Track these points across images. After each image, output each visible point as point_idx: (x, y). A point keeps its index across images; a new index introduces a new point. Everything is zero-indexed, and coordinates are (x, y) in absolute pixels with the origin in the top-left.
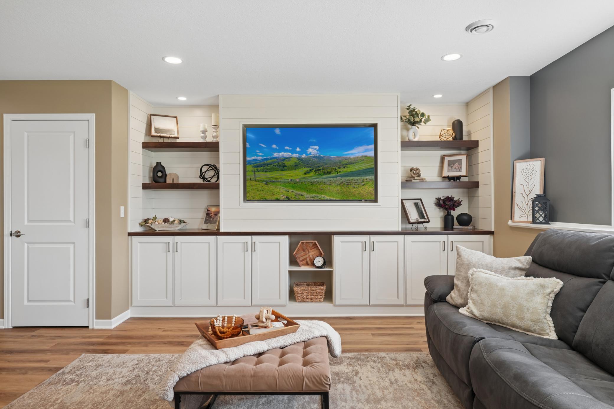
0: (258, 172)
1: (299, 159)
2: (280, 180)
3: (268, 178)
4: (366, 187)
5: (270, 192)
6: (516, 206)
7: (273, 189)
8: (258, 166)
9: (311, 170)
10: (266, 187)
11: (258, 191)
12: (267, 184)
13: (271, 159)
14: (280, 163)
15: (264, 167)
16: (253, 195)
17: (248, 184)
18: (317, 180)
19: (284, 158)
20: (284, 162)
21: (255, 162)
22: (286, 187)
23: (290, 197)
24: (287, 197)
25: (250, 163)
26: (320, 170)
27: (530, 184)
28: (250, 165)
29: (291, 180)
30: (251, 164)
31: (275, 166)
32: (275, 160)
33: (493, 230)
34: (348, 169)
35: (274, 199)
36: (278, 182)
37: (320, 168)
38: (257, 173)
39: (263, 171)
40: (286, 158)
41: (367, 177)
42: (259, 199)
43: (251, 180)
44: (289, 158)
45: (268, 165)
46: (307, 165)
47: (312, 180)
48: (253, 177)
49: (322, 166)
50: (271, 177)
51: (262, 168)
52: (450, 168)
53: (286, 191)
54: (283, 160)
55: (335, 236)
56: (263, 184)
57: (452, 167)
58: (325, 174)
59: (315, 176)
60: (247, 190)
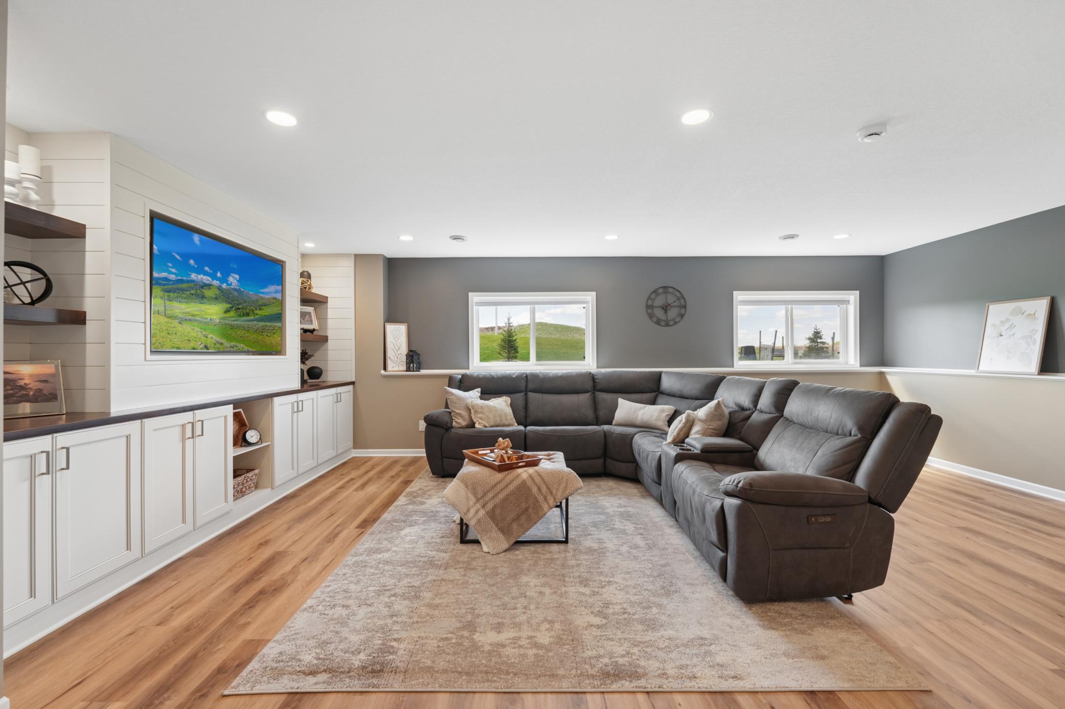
0: (170, 301)
1: (219, 289)
2: (197, 318)
3: (184, 313)
4: (276, 336)
5: (185, 336)
6: (388, 359)
7: (189, 333)
8: (169, 291)
9: (231, 308)
10: (180, 328)
11: (169, 334)
12: (181, 324)
13: (188, 281)
14: (199, 291)
15: (178, 295)
16: (162, 340)
17: (155, 320)
18: (237, 322)
19: (203, 284)
21: (165, 282)
22: (205, 330)
23: (209, 346)
24: (206, 346)
26: (240, 309)
27: (399, 342)
28: (158, 286)
29: (211, 320)
30: (160, 284)
31: (192, 294)
32: (192, 285)
33: (353, 380)
34: (263, 311)
35: (190, 349)
36: (195, 321)
37: (240, 307)
38: (168, 303)
39: (177, 300)
40: (206, 285)
41: (277, 324)
42: (170, 348)
43: (158, 314)
44: (209, 286)
45: (183, 291)
46: (228, 300)
47: (232, 323)
48: (162, 309)
49: (241, 304)
50: (187, 313)
51: (175, 294)
52: (302, 320)
53: (205, 336)
54: (202, 287)
55: (275, 398)
56: (176, 323)
57: (304, 319)
58: (244, 315)
59: (234, 317)
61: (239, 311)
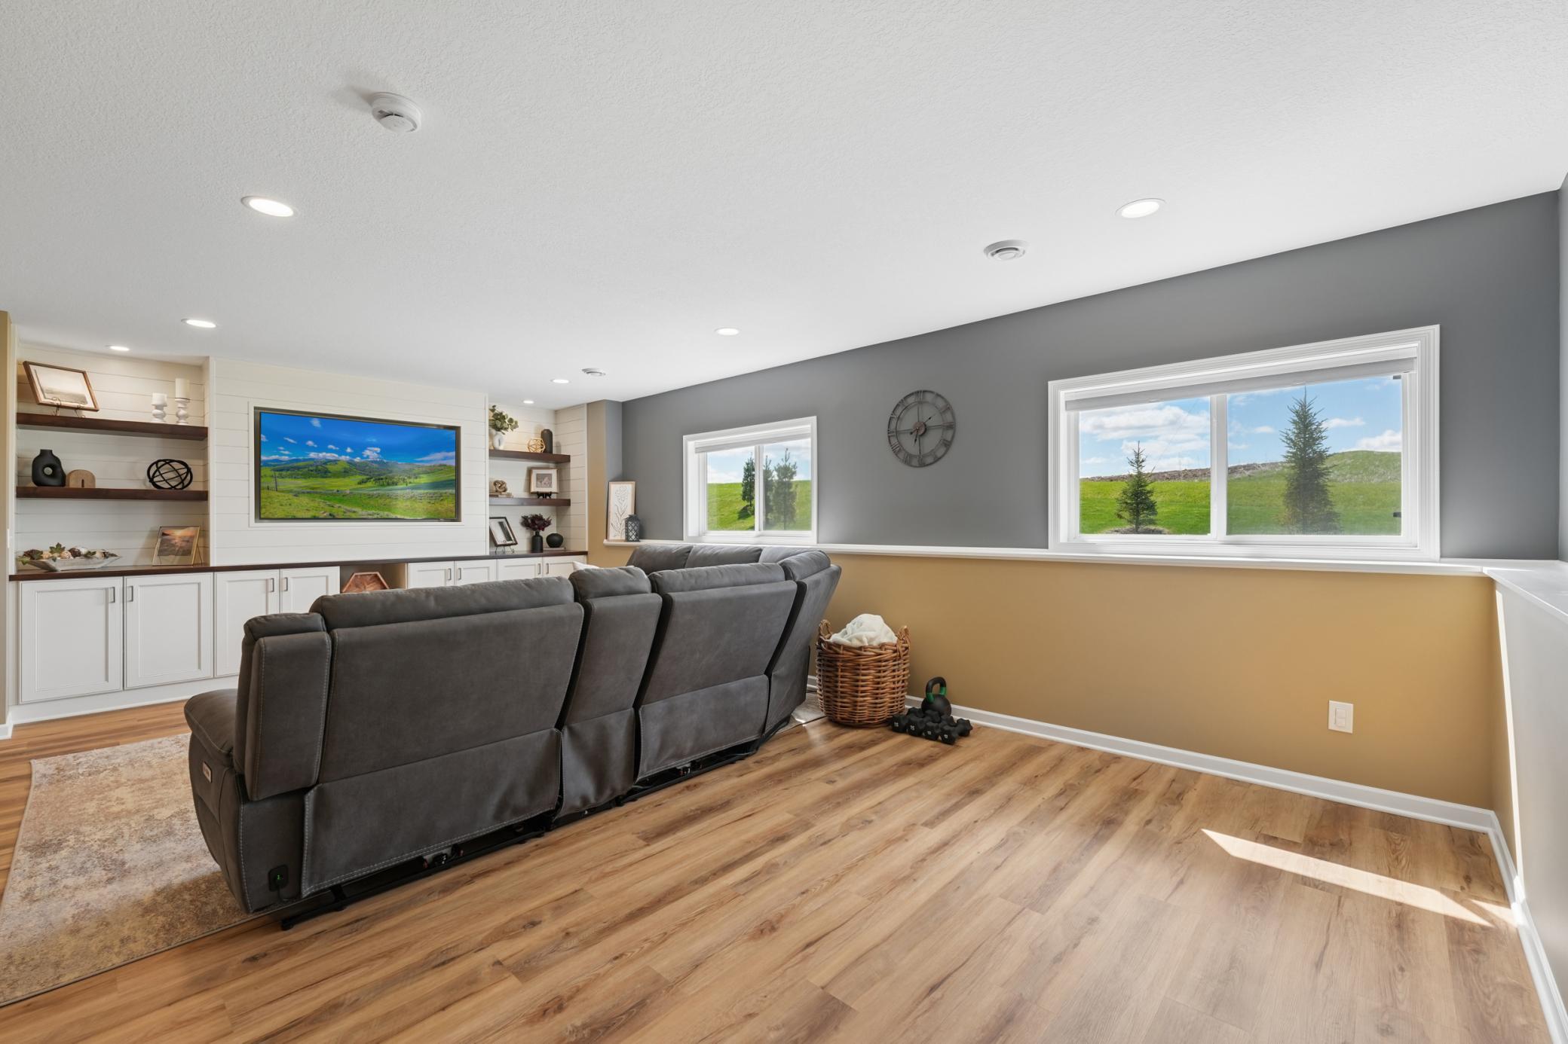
0: (283, 478)
1: (350, 463)
2: (318, 491)
3: (301, 487)
4: (445, 502)
5: (302, 506)
6: (612, 526)
7: (307, 503)
8: (282, 470)
9: (368, 479)
10: (295, 500)
11: (281, 505)
12: (297, 496)
13: (304, 460)
14: (320, 467)
15: (292, 472)
16: (272, 511)
17: (263, 494)
18: (378, 492)
19: (326, 461)
20: (327, 466)
21: (276, 463)
22: (329, 500)
23: (335, 514)
24: (330, 515)
25: (267, 464)
26: (382, 479)
27: (623, 506)
28: (267, 467)
29: (338, 491)
30: (269, 465)
31: (312, 471)
32: (311, 462)
33: (587, 550)
34: (423, 479)
35: (309, 517)
36: (317, 493)
37: (381, 477)
38: (279, 480)
39: (291, 476)
40: (330, 461)
41: (447, 491)
42: (283, 516)
43: (268, 489)
44: (335, 462)
45: (299, 468)
46: (363, 472)
47: (371, 493)
48: (272, 485)
49: (384, 474)
50: (305, 486)
51: (289, 472)
52: (538, 483)
53: (329, 505)
54: (325, 463)
55: (409, 564)
56: (291, 496)
57: (541, 482)
58: (388, 484)
59: (374, 487)
60: (262, 504)
61: (381, 481)
